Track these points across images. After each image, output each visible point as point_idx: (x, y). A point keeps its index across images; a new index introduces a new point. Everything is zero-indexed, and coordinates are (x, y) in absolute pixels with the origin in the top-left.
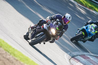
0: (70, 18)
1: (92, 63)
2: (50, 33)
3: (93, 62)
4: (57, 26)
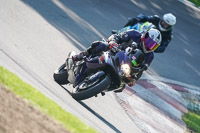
0: (158, 38)
1: (160, 97)
2: (120, 74)
3: (161, 94)
4: (134, 58)
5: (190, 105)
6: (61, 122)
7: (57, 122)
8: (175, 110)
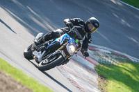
5: (100, 60)
6: (10, 75)
7: (7, 74)
8: (90, 63)
